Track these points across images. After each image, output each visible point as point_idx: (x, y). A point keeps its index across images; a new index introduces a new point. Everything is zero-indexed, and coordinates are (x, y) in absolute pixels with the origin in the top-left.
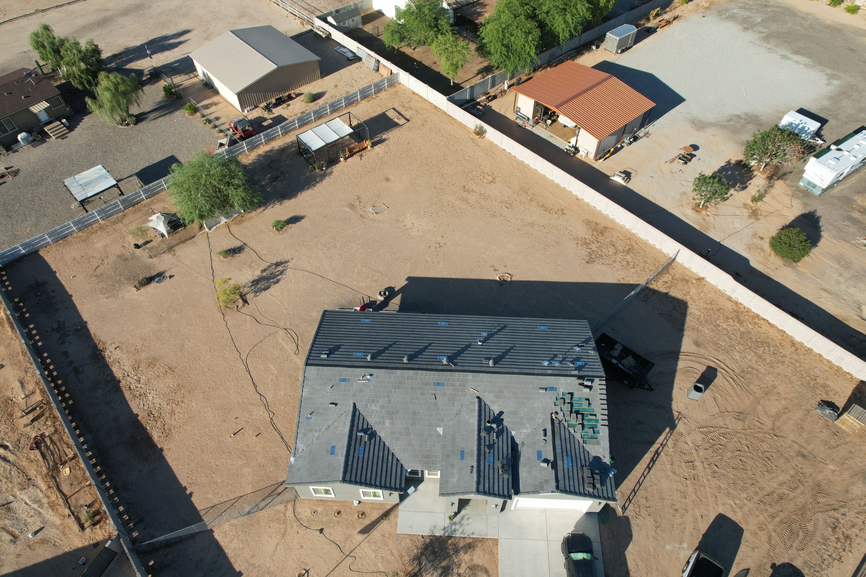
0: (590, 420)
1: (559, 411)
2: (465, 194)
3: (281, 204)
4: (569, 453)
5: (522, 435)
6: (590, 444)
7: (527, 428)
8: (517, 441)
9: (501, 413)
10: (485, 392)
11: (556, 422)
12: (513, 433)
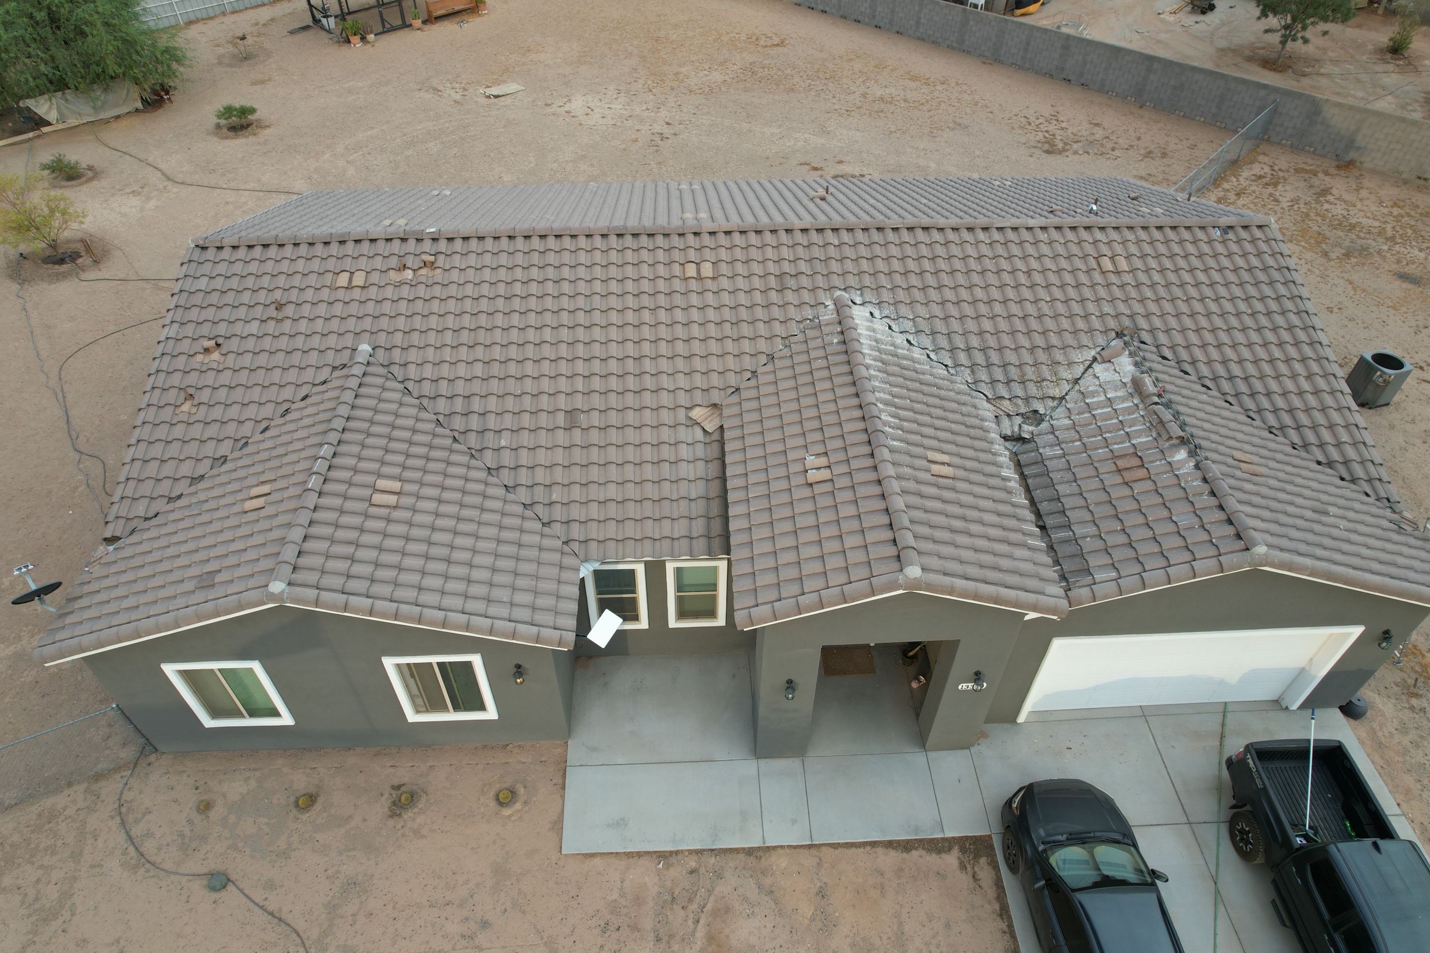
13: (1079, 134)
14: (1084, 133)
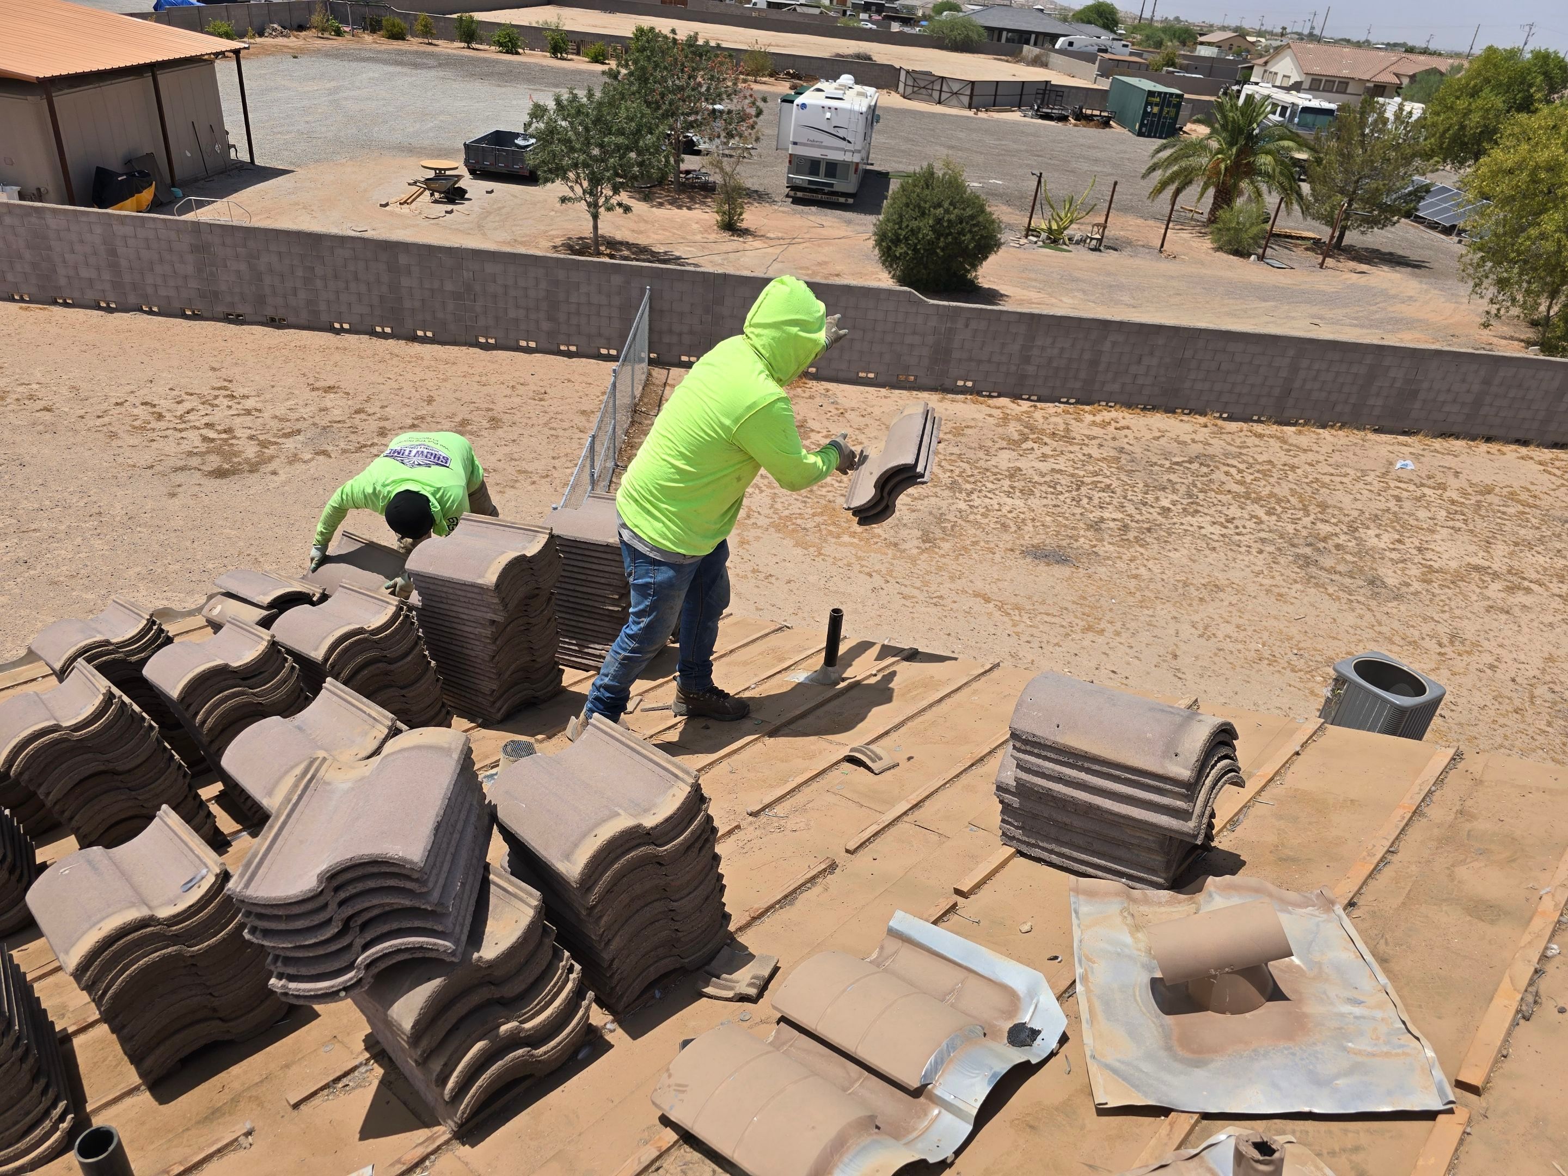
13: (293, 416)
14: (305, 412)
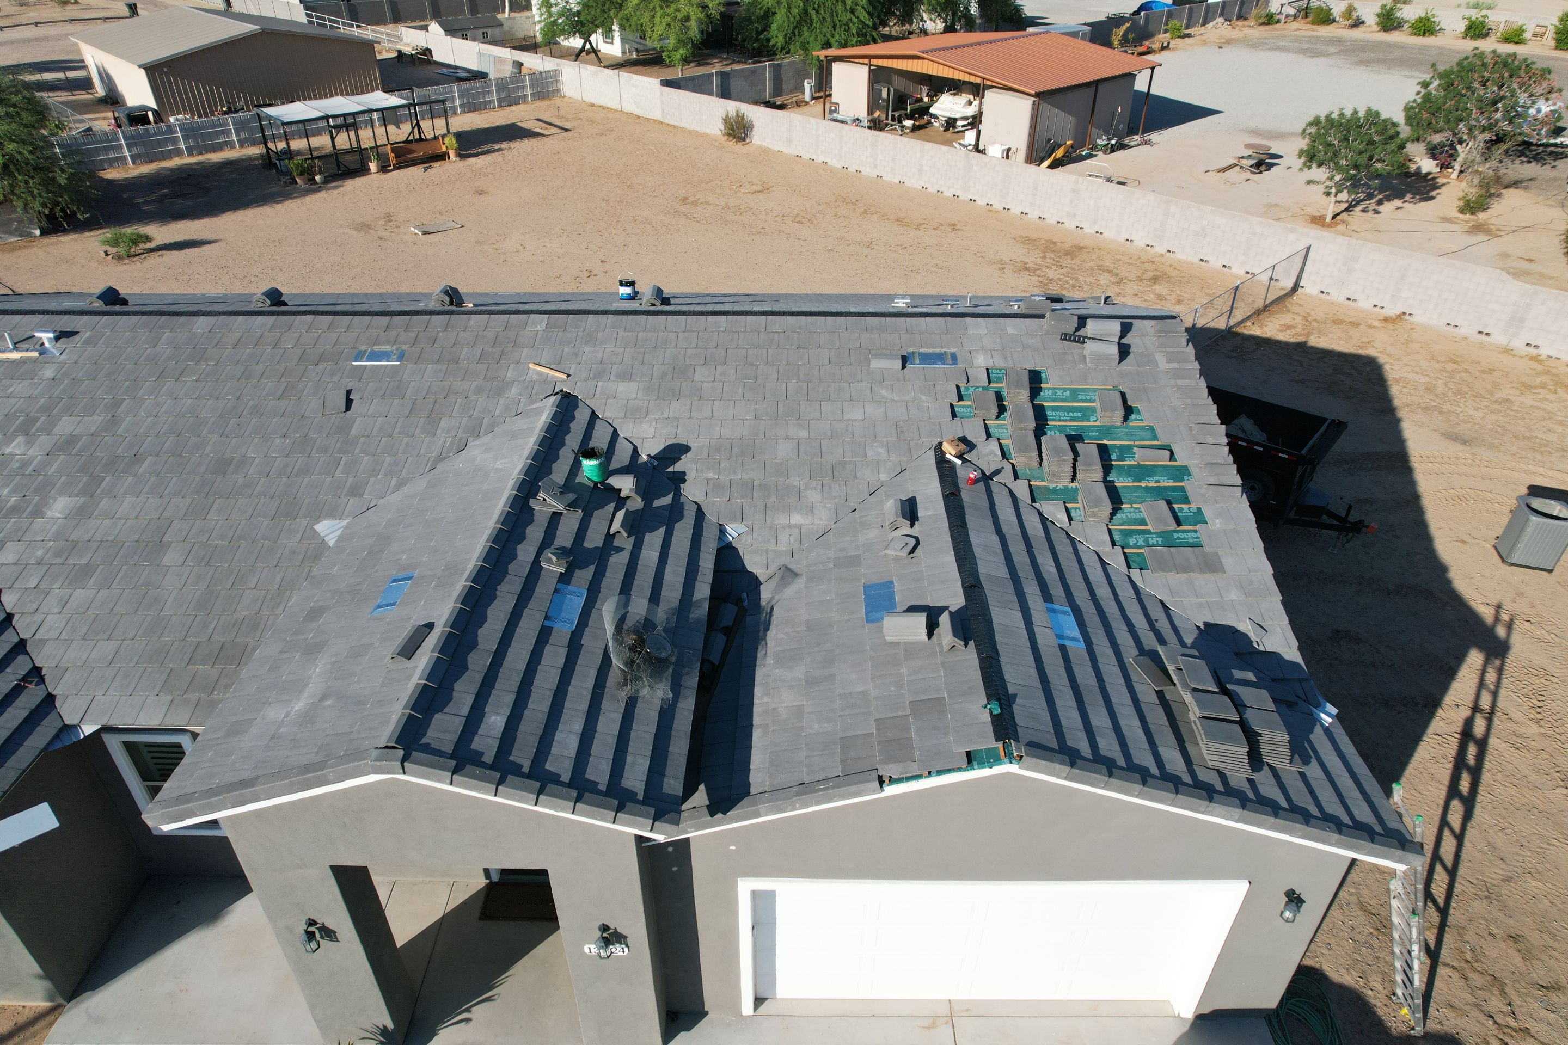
0: (1141, 472)
1: (976, 435)
2: (685, 208)
3: (161, 226)
4: (1057, 590)
5: (784, 538)
6: (1163, 566)
7: (811, 509)
8: (754, 563)
9: (675, 451)
10: (599, 375)
11: (966, 474)
12: (732, 531)
